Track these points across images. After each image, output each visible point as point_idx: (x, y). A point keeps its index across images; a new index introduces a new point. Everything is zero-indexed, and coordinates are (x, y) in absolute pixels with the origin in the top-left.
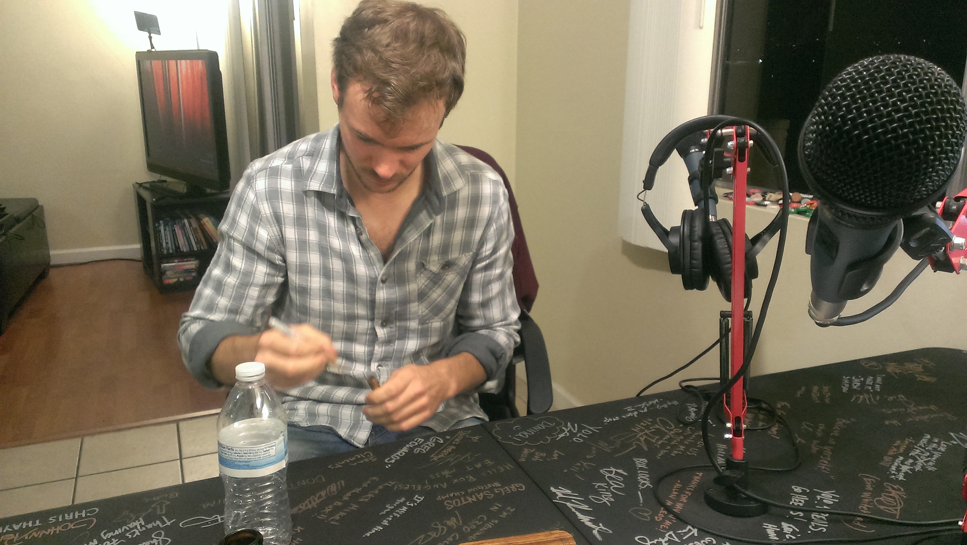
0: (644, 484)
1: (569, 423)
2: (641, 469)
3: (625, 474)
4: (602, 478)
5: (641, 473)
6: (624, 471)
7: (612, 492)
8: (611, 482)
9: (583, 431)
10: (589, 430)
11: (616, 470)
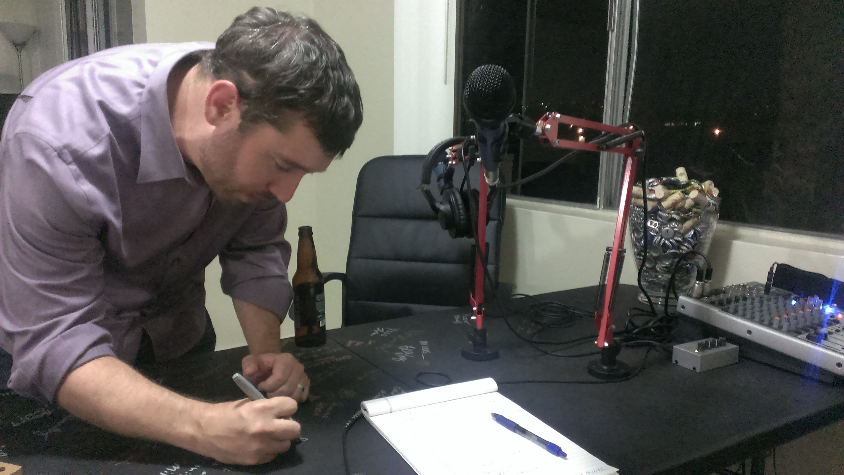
0: (425, 352)
1: (378, 329)
2: (424, 345)
3: (413, 348)
4: (401, 351)
5: (424, 347)
6: (413, 346)
7: (406, 356)
8: (405, 352)
9: (388, 331)
10: (391, 330)
11: (408, 347)
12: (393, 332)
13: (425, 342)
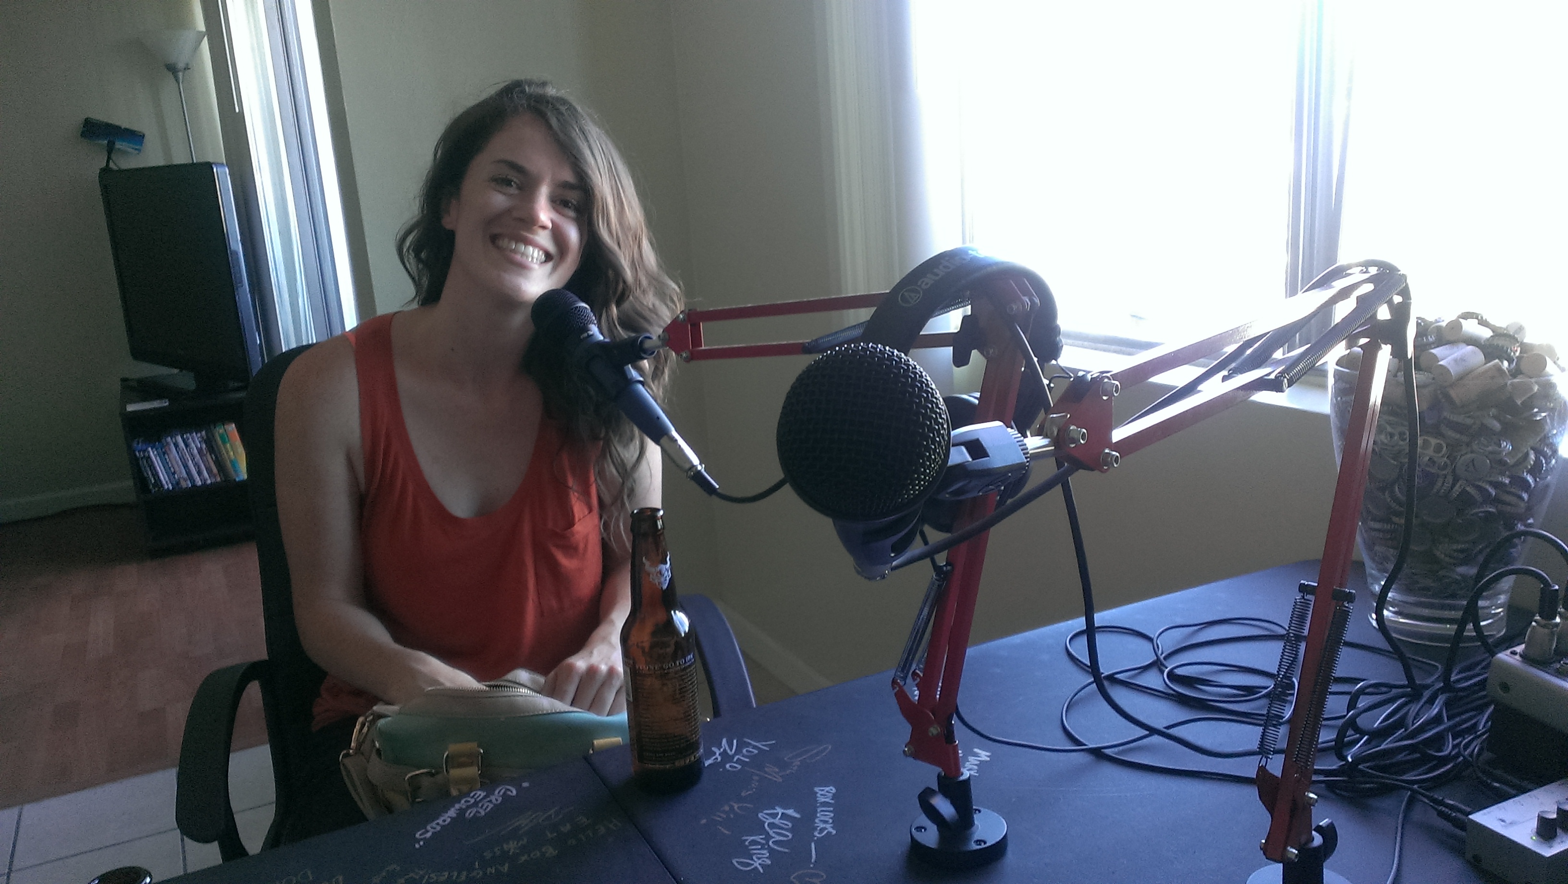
0: (822, 830)
1: (724, 741)
2: (825, 804)
3: (797, 816)
4: (759, 827)
5: (820, 812)
6: (797, 810)
7: (770, 851)
8: (771, 832)
9: (744, 751)
10: (755, 747)
11: (783, 811)
12: (756, 752)
13: (827, 789)
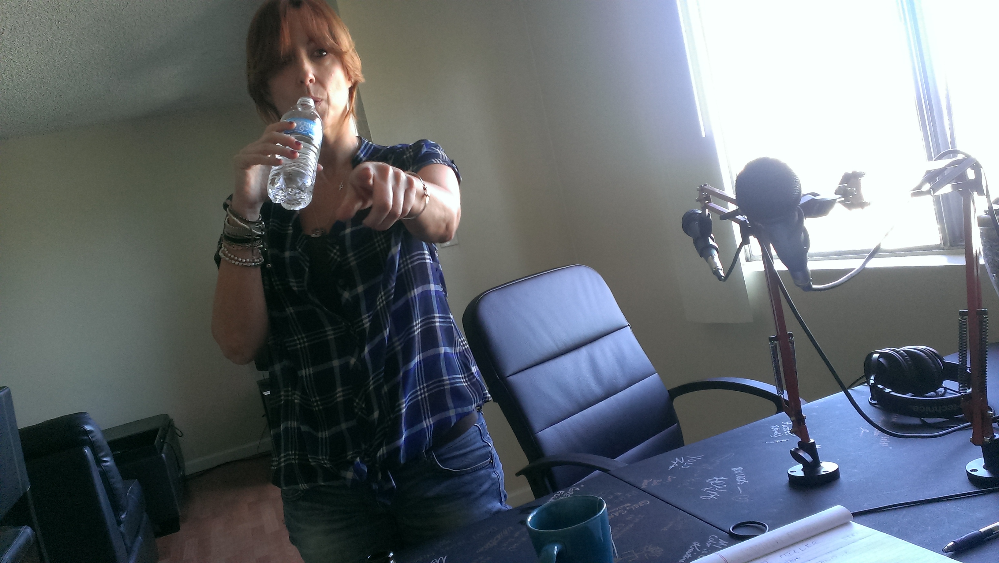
0: (741, 482)
1: (676, 459)
2: (737, 474)
3: (726, 479)
4: (709, 485)
5: (738, 476)
7: (717, 491)
8: (715, 486)
9: (689, 461)
10: (693, 459)
11: (718, 478)
12: (695, 460)
13: (738, 468)
